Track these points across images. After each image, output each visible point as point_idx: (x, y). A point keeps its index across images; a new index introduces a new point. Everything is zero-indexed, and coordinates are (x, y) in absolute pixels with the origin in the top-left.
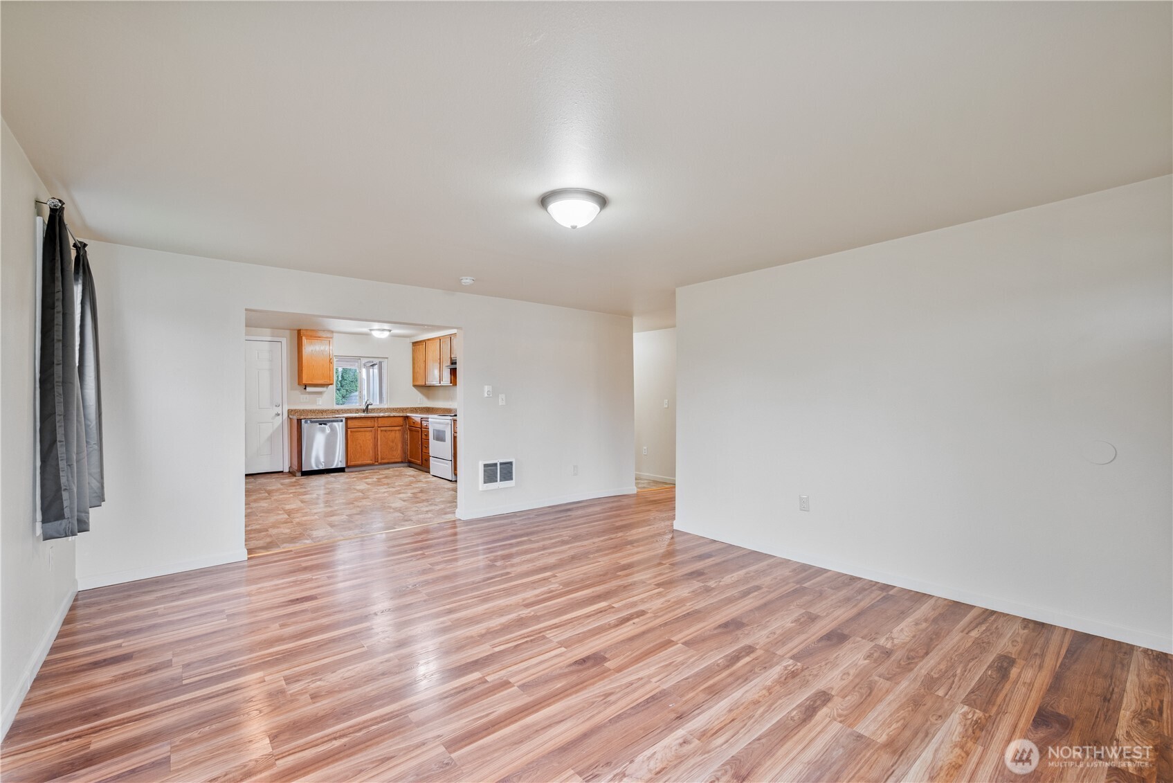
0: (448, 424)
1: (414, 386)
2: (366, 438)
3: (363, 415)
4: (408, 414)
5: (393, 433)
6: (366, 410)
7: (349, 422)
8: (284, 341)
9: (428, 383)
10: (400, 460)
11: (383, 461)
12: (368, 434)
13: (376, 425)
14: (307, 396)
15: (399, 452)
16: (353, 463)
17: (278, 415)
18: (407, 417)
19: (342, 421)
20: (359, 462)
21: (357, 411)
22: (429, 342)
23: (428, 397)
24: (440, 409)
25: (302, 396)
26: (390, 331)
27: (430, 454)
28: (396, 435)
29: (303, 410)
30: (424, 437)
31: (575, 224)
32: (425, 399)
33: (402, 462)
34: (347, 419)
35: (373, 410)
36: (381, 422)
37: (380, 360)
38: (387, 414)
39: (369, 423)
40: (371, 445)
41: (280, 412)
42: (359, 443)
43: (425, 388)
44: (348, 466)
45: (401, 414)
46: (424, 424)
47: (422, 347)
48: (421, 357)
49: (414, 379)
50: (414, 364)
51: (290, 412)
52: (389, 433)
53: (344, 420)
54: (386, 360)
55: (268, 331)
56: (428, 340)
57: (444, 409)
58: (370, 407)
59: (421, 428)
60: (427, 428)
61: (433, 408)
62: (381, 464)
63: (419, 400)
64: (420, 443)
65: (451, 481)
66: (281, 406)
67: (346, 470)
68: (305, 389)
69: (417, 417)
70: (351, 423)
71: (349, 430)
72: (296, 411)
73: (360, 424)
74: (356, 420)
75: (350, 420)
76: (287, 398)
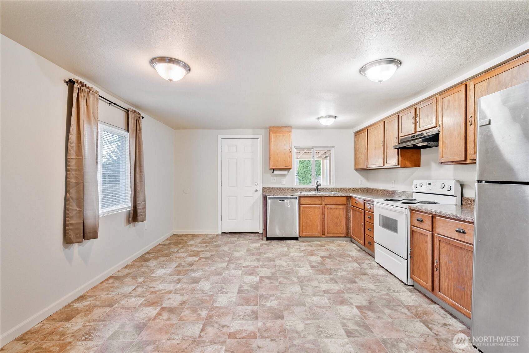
0: (401, 213)
1: (356, 169)
2: (315, 214)
3: (313, 193)
4: (351, 195)
5: (338, 210)
6: (317, 189)
7: (302, 199)
8: (260, 137)
9: (370, 166)
10: (343, 235)
11: (329, 235)
12: (317, 210)
13: (324, 203)
14: (275, 178)
15: (342, 227)
16: (304, 234)
17: (256, 191)
18: (350, 197)
19: (296, 198)
20: (309, 234)
21: (310, 190)
22: (371, 128)
23: (367, 179)
24: (381, 190)
25: (271, 177)
26: (335, 117)
27: (375, 240)
28: (340, 212)
29: (272, 188)
30: (367, 219)
32: (365, 181)
33: (345, 237)
34: (300, 197)
35: (322, 189)
36: (327, 201)
37: (329, 149)
38: (333, 193)
39: (317, 201)
40: (319, 220)
41: (258, 189)
42: (310, 218)
43: (365, 171)
44: (300, 237)
45: (345, 194)
46: (368, 206)
47: (364, 135)
48: (362, 142)
49: (356, 163)
50: (356, 151)
51: (264, 189)
52: (334, 210)
53: (298, 197)
54: (333, 148)
55: (250, 131)
56: (370, 126)
57: (385, 190)
58: (319, 187)
59: (364, 210)
60: (371, 211)
61: (373, 189)
62: (327, 237)
63: (360, 181)
64: (363, 224)
65: (406, 285)
66: (258, 185)
67: (299, 239)
68: (273, 172)
69: (360, 198)
70: (303, 201)
71: (302, 206)
72: (268, 189)
73: (310, 202)
74: (308, 198)
75: (303, 198)
76: (262, 179)
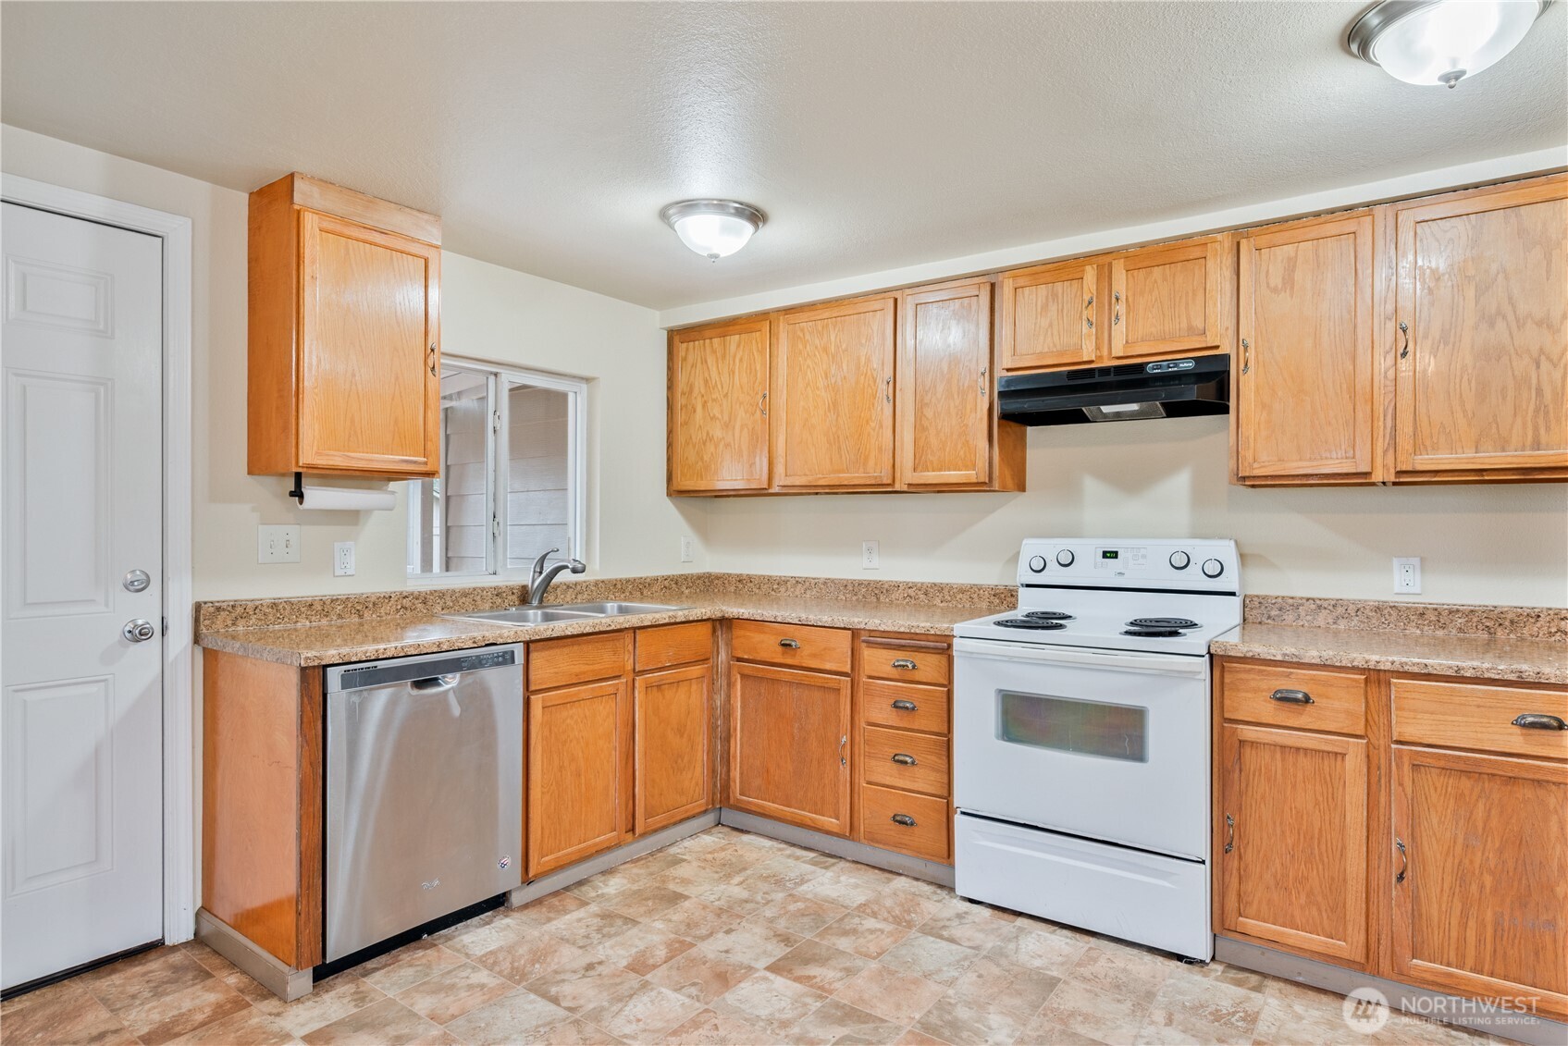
5: (683, 691)
7: (539, 660)
10: (700, 806)
11: (652, 823)
12: (603, 710)
13: (630, 665)
15: (698, 770)
17: (140, 635)
19: (512, 655)
20: (567, 850)
21: (498, 598)
27: (963, 803)
28: (690, 700)
33: (707, 813)
34: (529, 646)
36: (644, 651)
37: (566, 385)
39: (603, 658)
41: (151, 621)
42: (572, 760)
44: (524, 882)
52: (670, 693)
53: (519, 651)
64: (844, 739)
66: (154, 586)
68: (297, 495)
70: (547, 667)
71: (536, 701)
72: (240, 610)
73: (577, 669)
74: (566, 650)
75: (543, 649)
76: (193, 541)
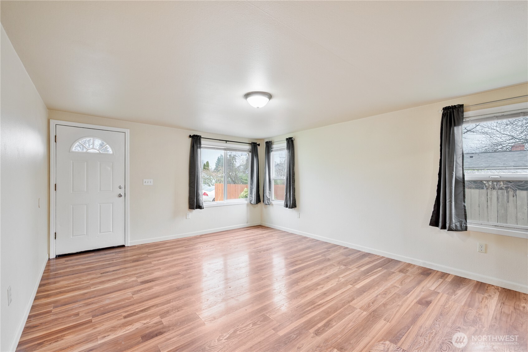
31: (258, 106)
